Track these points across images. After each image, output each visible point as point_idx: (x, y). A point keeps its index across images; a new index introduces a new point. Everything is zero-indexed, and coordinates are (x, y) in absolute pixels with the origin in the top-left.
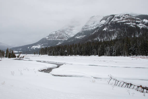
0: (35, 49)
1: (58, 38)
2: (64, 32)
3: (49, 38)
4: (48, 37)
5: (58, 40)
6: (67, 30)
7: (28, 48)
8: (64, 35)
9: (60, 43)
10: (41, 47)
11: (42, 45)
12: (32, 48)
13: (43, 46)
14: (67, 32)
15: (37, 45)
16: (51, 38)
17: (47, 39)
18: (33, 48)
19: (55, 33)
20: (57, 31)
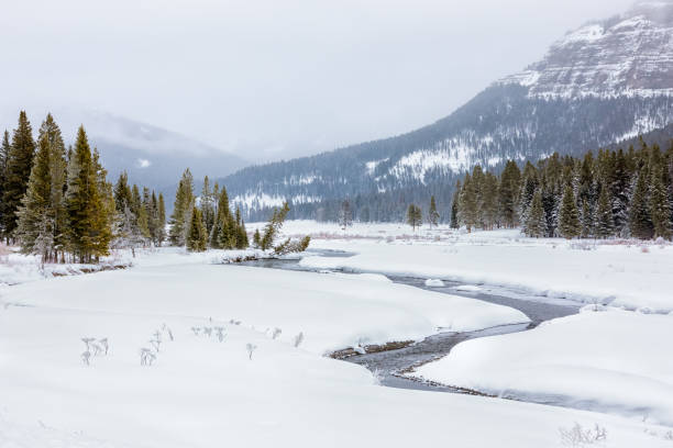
0: (422, 177)
1: (627, 80)
3: (544, 84)
4: (536, 76)
5: (629, 93)
7: (364, 166)
9: (646, 124)
10: (473, 157)
11: (488, 140)
12: (397, 171)
13: (492, 150)
15: (445, 147)
16: (567, 80)
17: (525, 89)
18: (409, 169)
19: (599, 36)
20: (617, 20)
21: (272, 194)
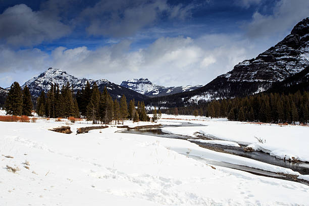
0: (197, 103)
1: (256, 77)
2: (276, 60)
3: (231, 78)
4: (230, 75)
5: (257, 80)
6: (283, 55)
7: (181, 99)
8: (275, 69)
9: (261, 89)
10: (212, 97)
11: (216, 93)
12: (190, 101)
13: (217, 96)
14: (283, 59)
15: (204, 94)
16: (239, 76)
17: (227, 79)
18: (193, 100)
19: (248, 64)
20: (253, 60)
21: (155, 106)
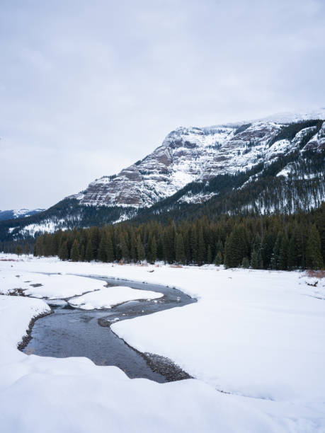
0: (33, 235)
1: (118, 199)
2: (143, 179)
3: (86, 199)
4: (83, 196)
5: (118, 205)
6: (152, 173)
7: (8, 230)
8: (141, 190)
9: (125, 217)
10: (56, 227)
11: (62, 221)
12: (23, 232)
13: (63, 225)
14: (152, 178)
15: (44, 223)
16: (95, 198)
17: (79, 201)
18: (28, 231)
19: (108, 182)
20: (114, 176)
